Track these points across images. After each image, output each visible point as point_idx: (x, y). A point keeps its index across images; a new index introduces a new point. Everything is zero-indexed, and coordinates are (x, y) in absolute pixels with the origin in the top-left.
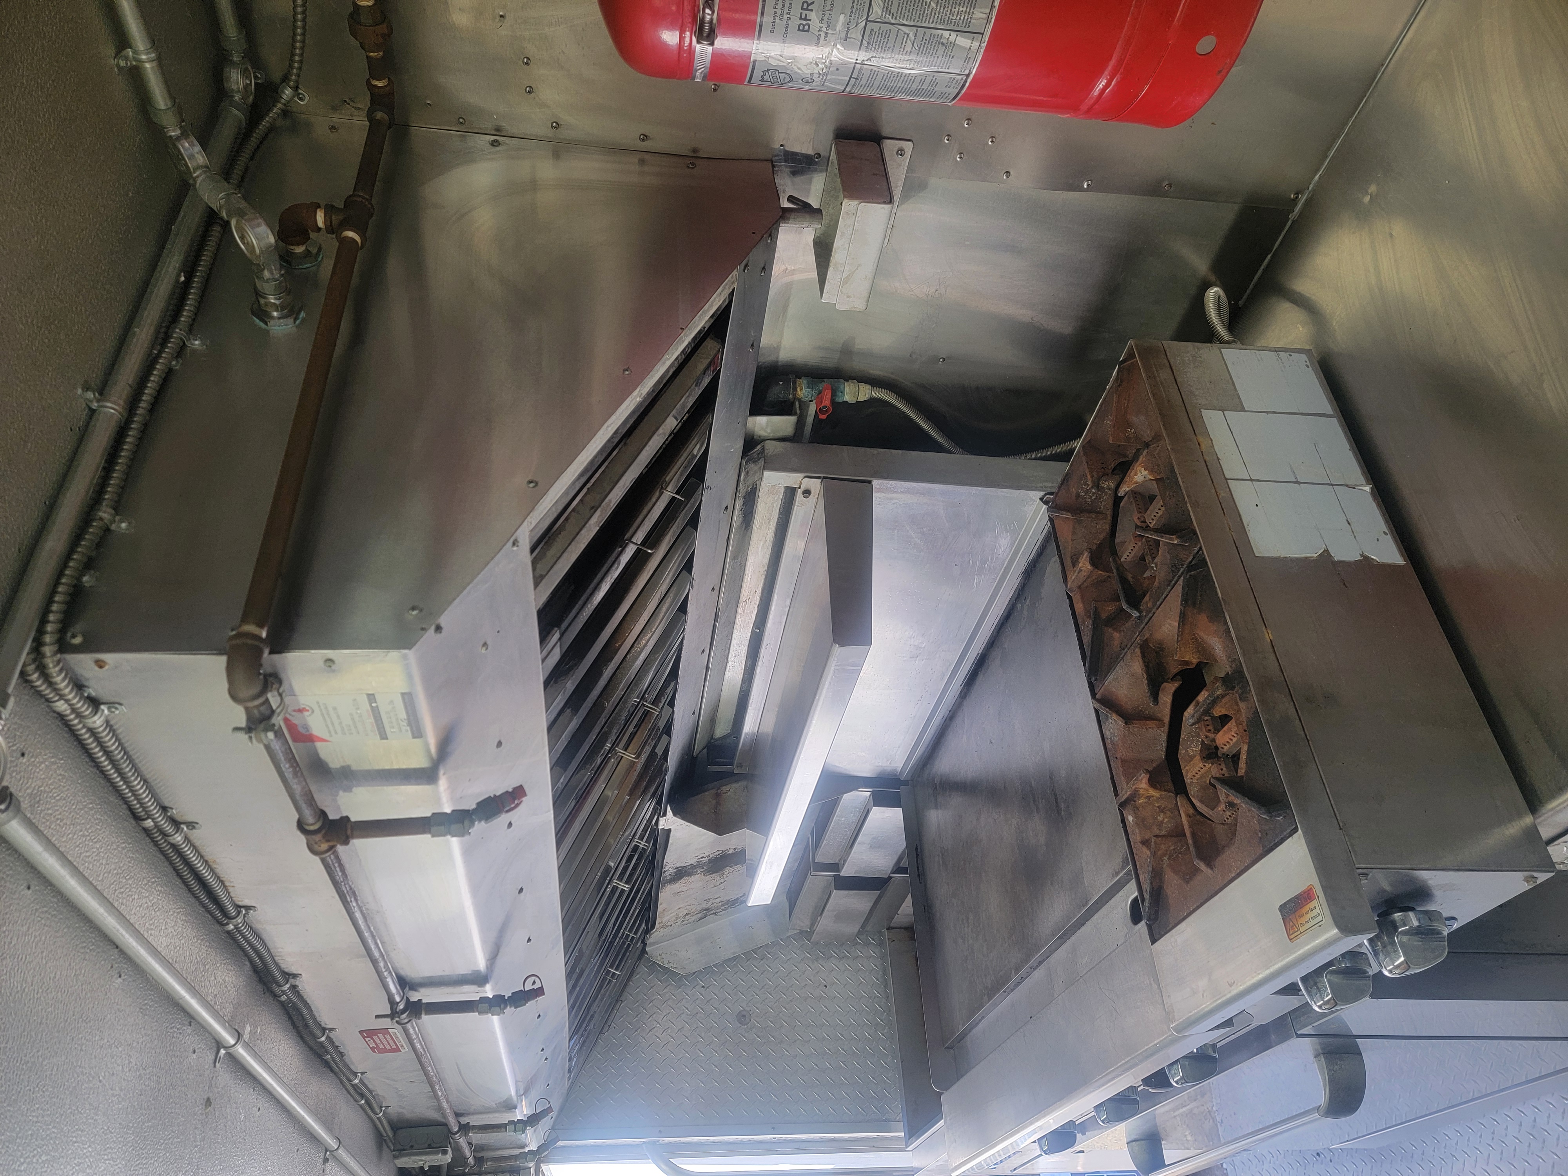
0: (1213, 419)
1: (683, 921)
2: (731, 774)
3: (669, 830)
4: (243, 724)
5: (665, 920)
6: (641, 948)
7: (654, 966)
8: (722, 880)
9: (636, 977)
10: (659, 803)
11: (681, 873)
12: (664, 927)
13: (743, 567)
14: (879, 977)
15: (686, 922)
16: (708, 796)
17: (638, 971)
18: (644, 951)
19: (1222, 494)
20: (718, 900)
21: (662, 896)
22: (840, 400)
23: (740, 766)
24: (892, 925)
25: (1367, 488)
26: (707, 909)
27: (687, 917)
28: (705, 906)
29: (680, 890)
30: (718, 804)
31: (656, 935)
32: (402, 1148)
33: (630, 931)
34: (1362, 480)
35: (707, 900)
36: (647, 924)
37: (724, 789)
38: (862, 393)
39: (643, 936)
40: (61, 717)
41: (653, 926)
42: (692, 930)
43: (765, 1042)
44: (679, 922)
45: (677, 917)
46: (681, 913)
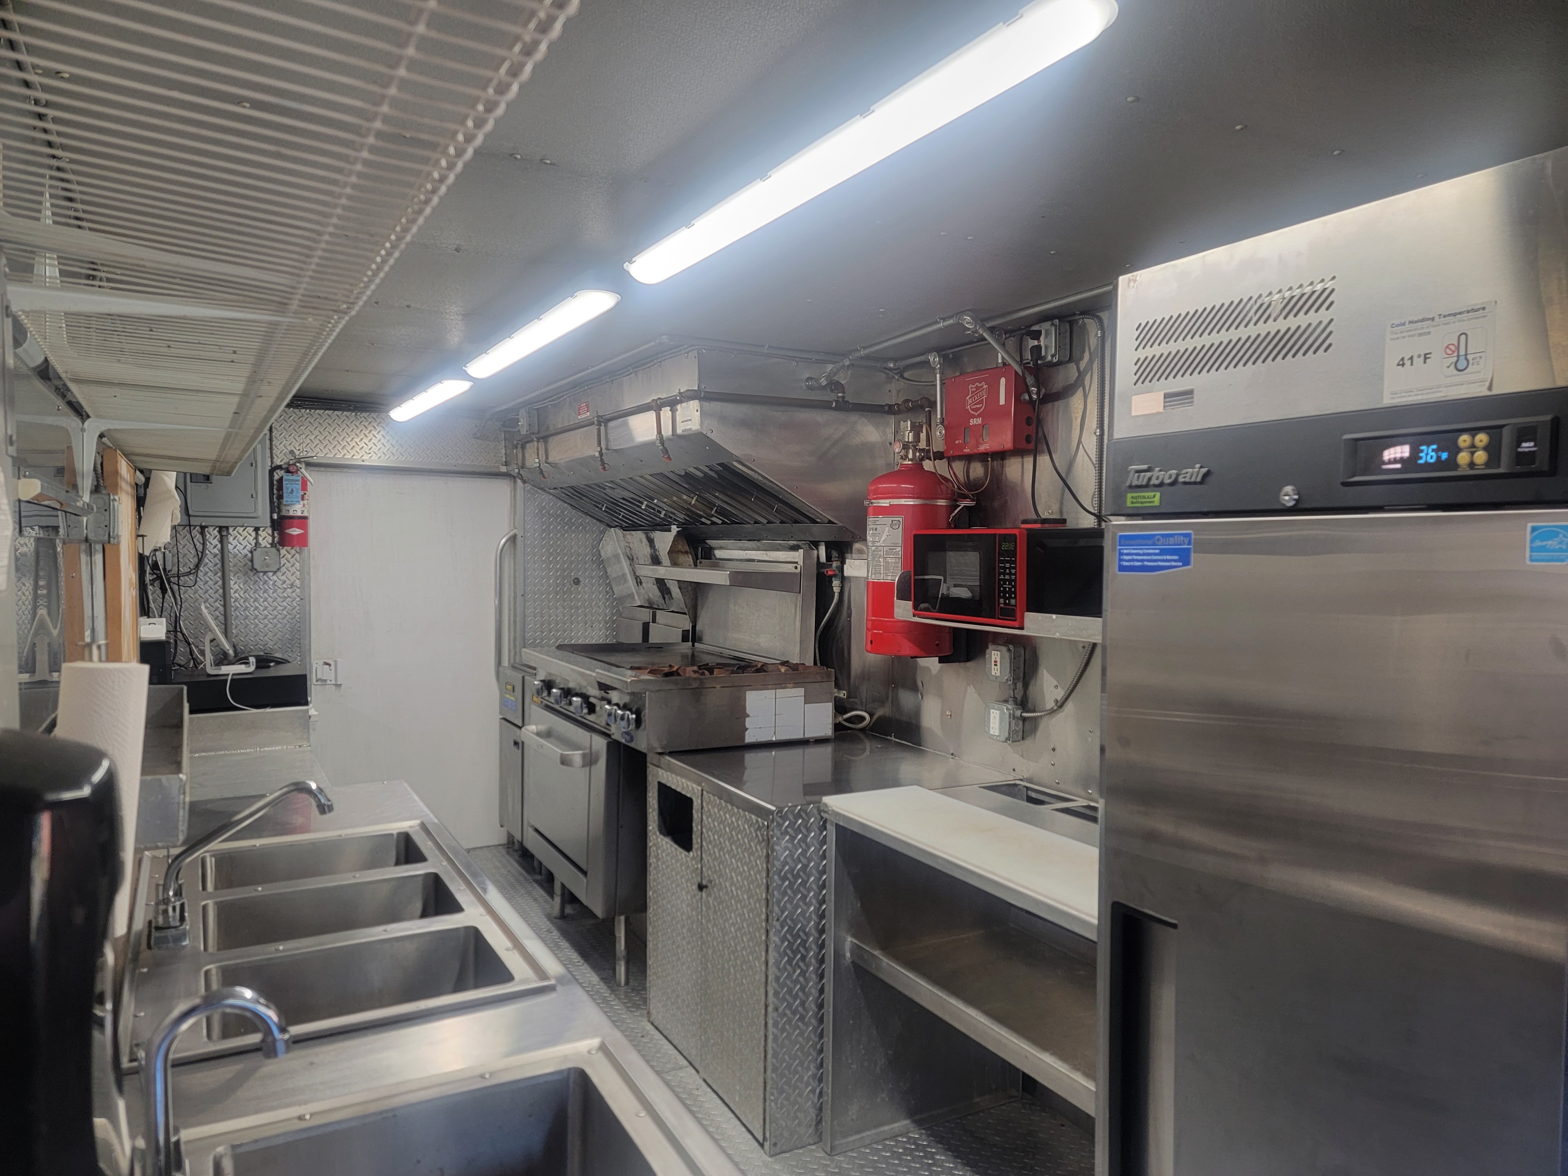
0: (801, 691)
2: (697, 559)
3: (670, 531)
4: (681, 391)
5: (628, 536)
6: (613, 524)
7: (603, 532)
9: (598, 523)
10: (684, 524)
11: (651, 541)
12: (624, 537)
13: (778, 550)
15: (626, 548)
16: (687, 548)
17: (602, 525)
18: (611, 527)
19: (770, 687)
21: (639, 532)
22: (833, 579)
23: (700, 563)
25: (774, 739)
26: (633, 559)
27: (628, 549)
28: (635, 557)
29: (643, 542)
30: (682, 552)
31: (619, 532)
32: (529, 412)
33: (623, 516)
34: (778, 739)
35: (638, 559)
36: (626, 527)
37: (690, 556)
38: (836, 590)
39: (619, 525)
40: (683, 345)
41: (624, 530)
42: (623, 554)
43: (564, 593)
44: (627, 544)
45: (629, 543)
46: (631, 545)
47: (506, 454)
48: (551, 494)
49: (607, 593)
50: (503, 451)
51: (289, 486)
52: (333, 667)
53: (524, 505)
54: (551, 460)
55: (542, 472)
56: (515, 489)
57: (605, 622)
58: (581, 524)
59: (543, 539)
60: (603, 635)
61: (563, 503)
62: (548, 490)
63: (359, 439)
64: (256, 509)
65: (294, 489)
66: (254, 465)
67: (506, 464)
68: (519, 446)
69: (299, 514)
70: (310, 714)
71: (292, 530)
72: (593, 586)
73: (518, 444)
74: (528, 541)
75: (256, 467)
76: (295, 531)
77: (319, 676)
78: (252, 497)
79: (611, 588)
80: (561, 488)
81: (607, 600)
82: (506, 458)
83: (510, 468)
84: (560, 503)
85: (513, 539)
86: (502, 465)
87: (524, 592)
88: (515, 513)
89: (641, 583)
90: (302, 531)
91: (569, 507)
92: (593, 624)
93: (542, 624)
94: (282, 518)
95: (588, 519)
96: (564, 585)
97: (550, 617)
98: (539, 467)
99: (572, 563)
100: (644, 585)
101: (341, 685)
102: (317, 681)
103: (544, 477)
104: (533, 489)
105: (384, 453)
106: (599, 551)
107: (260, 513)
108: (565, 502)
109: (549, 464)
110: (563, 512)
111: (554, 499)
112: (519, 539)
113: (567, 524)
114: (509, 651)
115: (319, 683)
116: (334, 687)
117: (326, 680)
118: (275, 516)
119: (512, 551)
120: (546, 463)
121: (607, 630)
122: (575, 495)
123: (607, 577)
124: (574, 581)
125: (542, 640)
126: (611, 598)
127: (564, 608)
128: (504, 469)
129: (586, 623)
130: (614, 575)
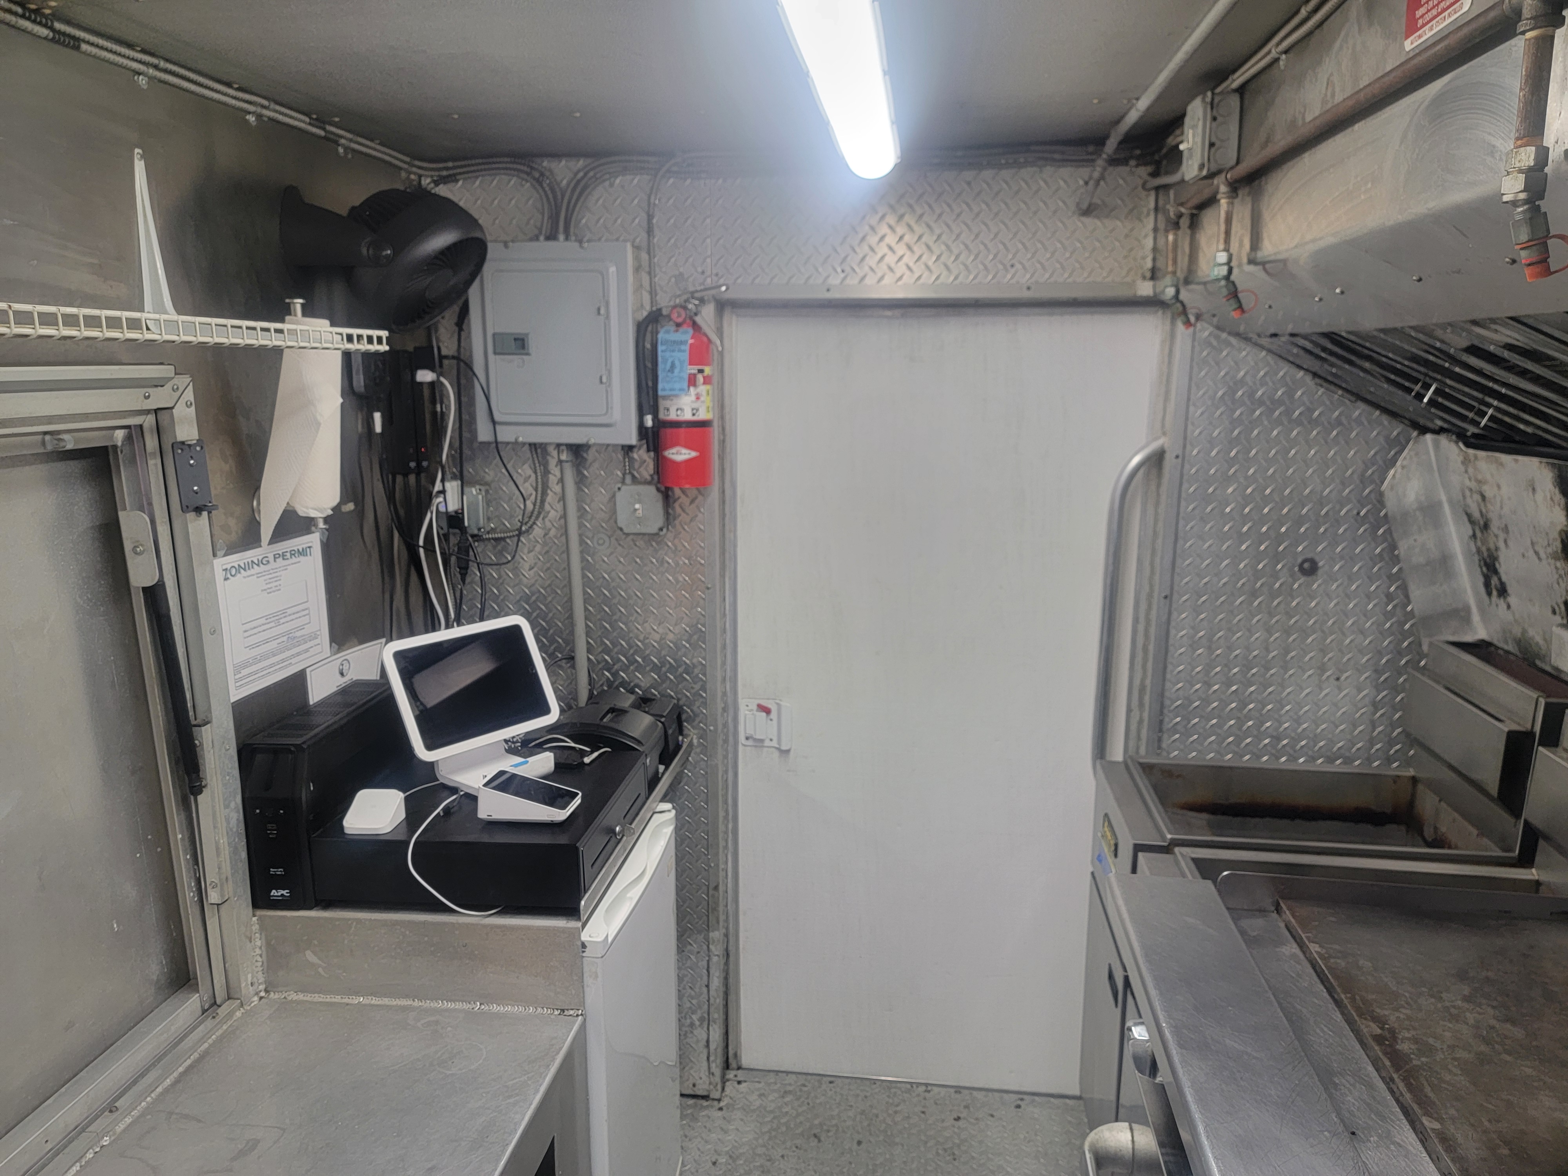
1: (1471, 490)
5: (1482, 463)
6: (1430, 425)
7: (1399, 445)
8: (1543, 555)
9: (1385, 419)
12: (1466, 461)
14: (1342, 751)
15: (1468, 493)
17: (1395, 422)
18: (1424, 430)
20: (1501, 544)
21: (1535, 461)
24: (1420, 787)
26: (1486, 526)
27: (1477, 497)
28: (1495, 524)
29: (1538, 490)
32: (1215, 105)
35: (1506, 529)
36: (1478, 436)
39: (1454, 429)
41: (1468, 445)
42: (1450, 501)
43: (1273, 595)
44: (1473, 485)
45: (1479, 482)
46: (1489, 492)
47: (1155, 249)
48: (1262, 347)
49: (1390, 597)
50: (1149, 243)
51: (668, 354)
52: (774, 715)
53: (1191, 379)
54: (1268, 249)
55: (1234, 294)
56: (1172, 335)
57: (1376, 671)
58: (1339, 422)
59: (1231, 462)
60: (1367, 700)
61: (1293, 370)
62: (1254, 337)
63: (877, 239)
64: (609, 408)
65: (677, 363)
66: (602, 311)
67: (1154, 275)
68: (1185, 222)
69: (687, 416)
70: (583, 939)
71: (674, 450)
72: (1351, 579)
73: (1180, 216)
74: (1192, 466)
75: (608, 317)
76: (680, 454)
77: (750, 732)
78: (601, 382)
79: (1404, 588)
80: (1293, 335)
81: (1388, 616)
82: (1154, 260)
83: (1160, 284)
84: (1284, 369)
85: (1156, 460)
86: (1144, 278)
87: (1172, 589)
88: (1166, 399)
89: (1503, 592)
90: (694, 454)
91: (1308, 379)
92: (1342, 672)
93: (1209, 667)
94: (661, 425)
95: (1359, 410)
96: (1275, 576)
97: (1230, 649)
98: (1227, 277)
99: (1300, 521)
100: (1512, 600)
101: (788, 751)
102: (747, 738)
103: (1240, 307)
104: (1217, 338)
105: (928, 267)
106: (1381, 494)
107: (616, 415)
108: (1300, 367)
109: (1263, 264)
110: (1290, 393)
111: (1270, 359)
112: (1169, 461)
113: (1298, 422)
114: (1129, 711)
115: (750, 742)
116: (776, 754)
117: (762, 741)
118: (649, 421)
119: (1153, 487)
120: (1251, 262)
121: (1378, 689)
122: (1332, 353)
123: (1396, 560)
124: (1301, 566)
125: (1206, 701)
126: (1398, 611)
127: (1269, 631)
128: (1145, 289)
129: (1322, 669)
130: (1418, 559)
